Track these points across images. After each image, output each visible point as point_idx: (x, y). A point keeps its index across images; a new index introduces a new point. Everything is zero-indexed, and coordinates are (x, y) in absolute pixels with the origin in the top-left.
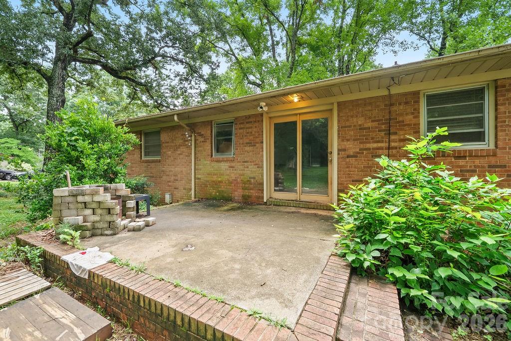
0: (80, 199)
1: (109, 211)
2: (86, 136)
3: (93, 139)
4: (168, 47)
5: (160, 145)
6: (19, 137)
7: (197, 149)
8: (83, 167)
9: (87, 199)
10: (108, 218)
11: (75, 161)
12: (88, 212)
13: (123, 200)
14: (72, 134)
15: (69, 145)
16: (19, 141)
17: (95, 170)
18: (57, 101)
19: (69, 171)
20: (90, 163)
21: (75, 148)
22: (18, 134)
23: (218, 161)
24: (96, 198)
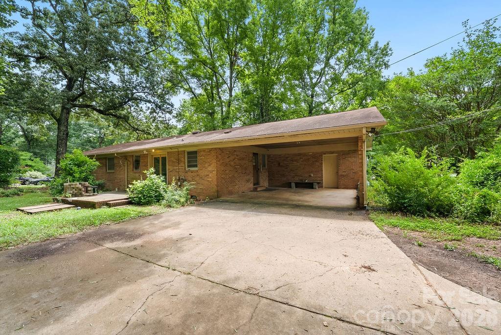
0: (72, 186)
1: (80, 190)
2: (75, 165)
3: (79, 166)
4: (139, 92)
5: (114, 165)
6: (32, 150)
7: (128, 167)
8: (74, 177)
9: (74, 186)
10: (80, 192)
11: (71, 174)
12: (74, 190)
13: (87, 187)
14: (70, 164)
15: (69, 168)
16: (32, 154)
17: (79, 178)
18: (63, 134)
19: (69, 178)
20: (77, 175)
21: (71, 169)
22: (30, 148)
23: (135, 173)
24: (76, 186)
